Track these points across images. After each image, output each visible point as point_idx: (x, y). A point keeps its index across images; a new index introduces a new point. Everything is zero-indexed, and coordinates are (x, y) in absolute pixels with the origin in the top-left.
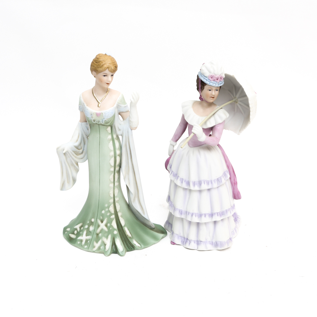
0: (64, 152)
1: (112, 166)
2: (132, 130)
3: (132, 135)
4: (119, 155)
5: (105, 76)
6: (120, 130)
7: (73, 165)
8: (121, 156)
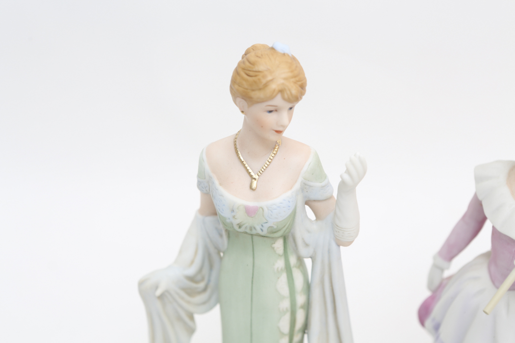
0: (159, 292)
1: (282, 334)
2: (339, 246)
3: (339, 258)
4: (302, 307)
5: (270, 112)
6: (307, 245)
7: (180, 319)
8: (307, 307)
